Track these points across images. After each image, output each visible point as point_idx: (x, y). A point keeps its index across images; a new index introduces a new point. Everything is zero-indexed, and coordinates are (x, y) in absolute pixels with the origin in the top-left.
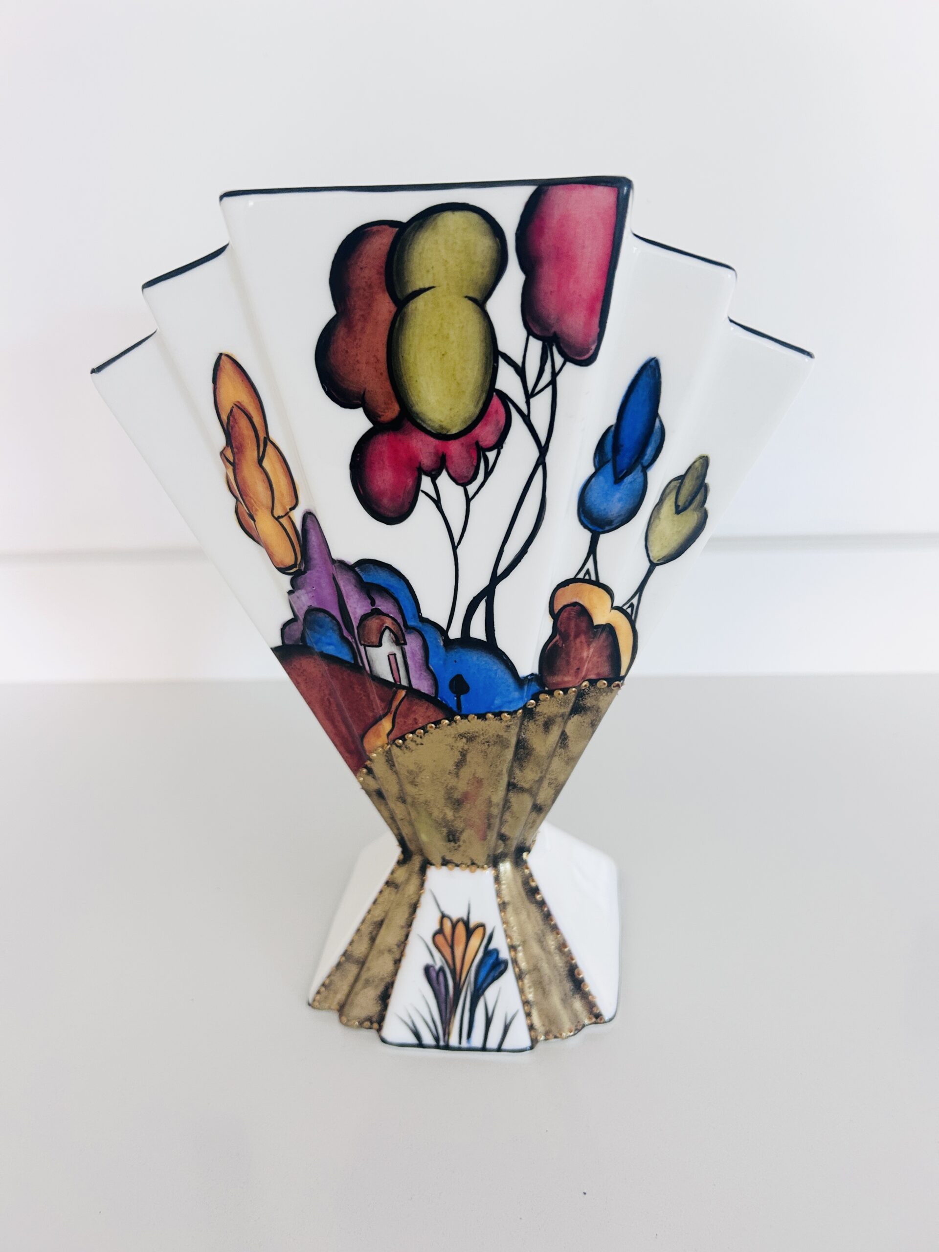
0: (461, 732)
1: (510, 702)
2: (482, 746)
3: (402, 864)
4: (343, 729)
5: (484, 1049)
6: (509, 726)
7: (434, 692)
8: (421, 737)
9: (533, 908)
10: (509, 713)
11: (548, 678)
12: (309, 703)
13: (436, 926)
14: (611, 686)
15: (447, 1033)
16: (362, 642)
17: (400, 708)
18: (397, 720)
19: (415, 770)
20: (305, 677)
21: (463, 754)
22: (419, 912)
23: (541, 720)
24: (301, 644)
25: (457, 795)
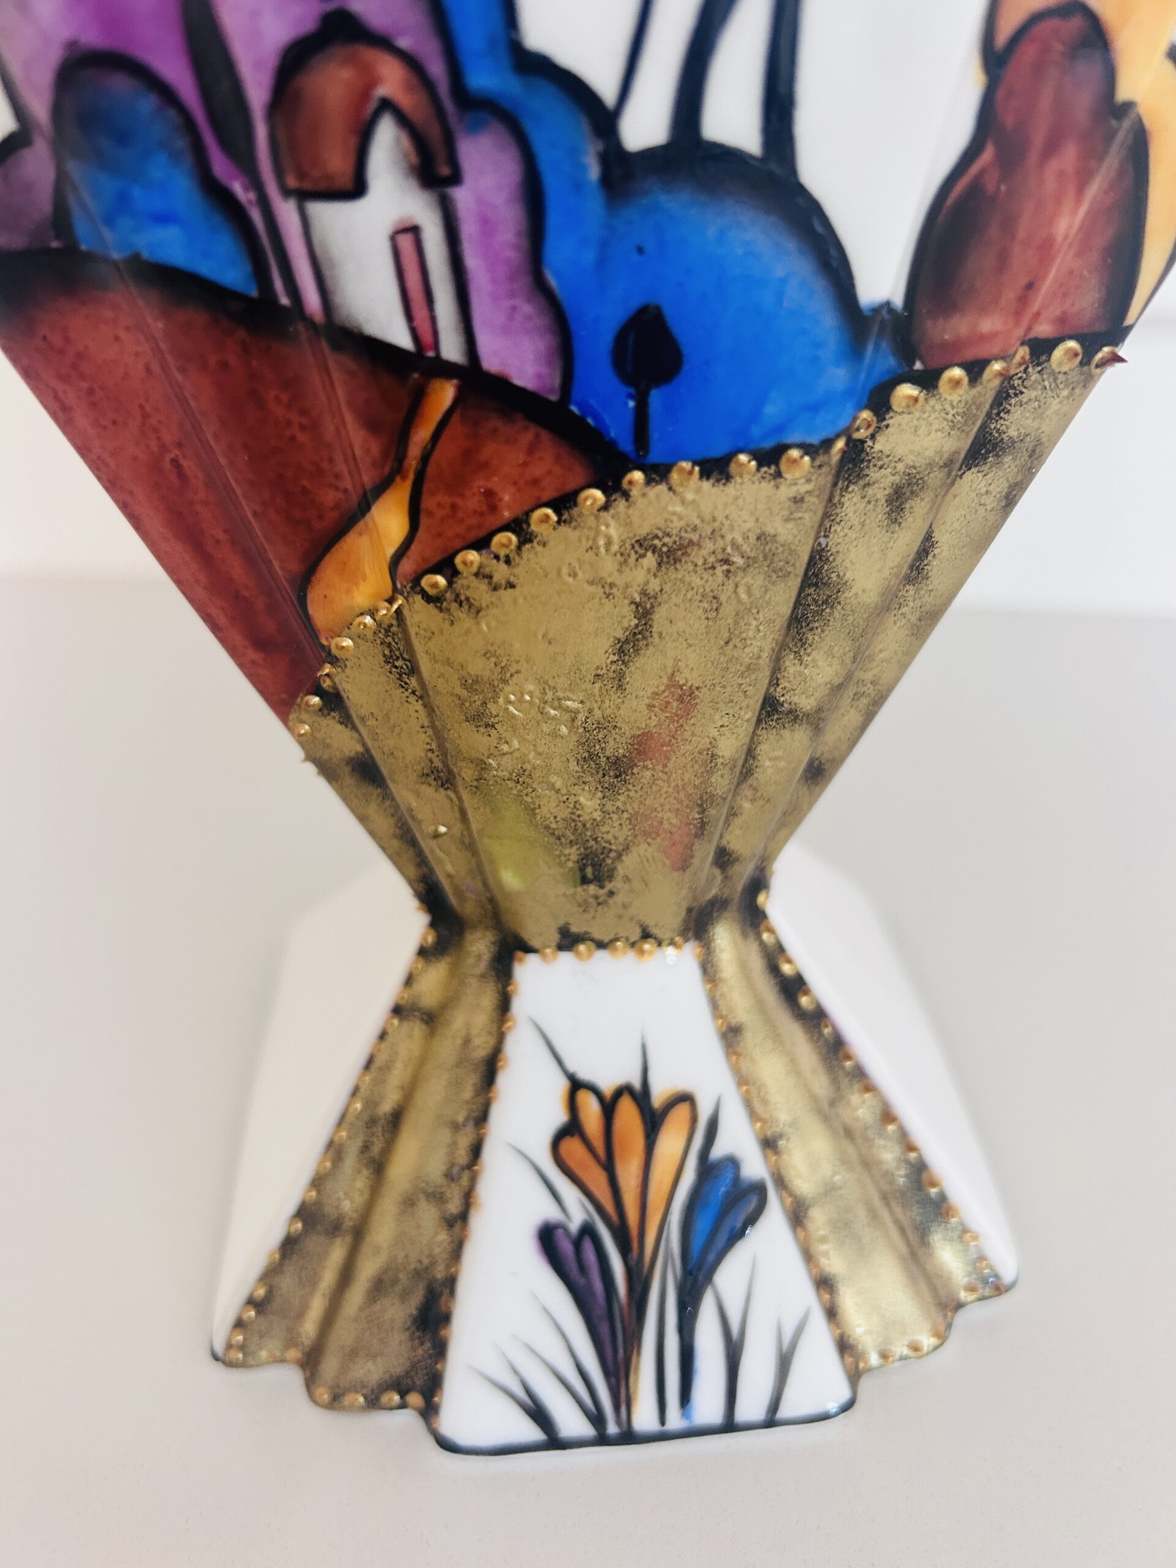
0: (643, 530)
1: (814, 408)
2: (706, 576)
3: (433, 955)
4: (236, 568)
5: (729, 1426)
6: (802, 500)
7: (557, 382)
8: (508, 561)
9: (794, 1032)
10: (808, 449)
11: (929, 324)
12: (112, 484)
13: (559, 1117)
14: (1088, 363)
15: (622, 1397)
16: (292, 182)
17: (436, 456)
18: (428, 502)
19: (486, 674)
20: (85, 385)
21: (644, 611)
22: (503, 1080)
23: (882, 480)
24: (55, 244)
25: (615, 746)
